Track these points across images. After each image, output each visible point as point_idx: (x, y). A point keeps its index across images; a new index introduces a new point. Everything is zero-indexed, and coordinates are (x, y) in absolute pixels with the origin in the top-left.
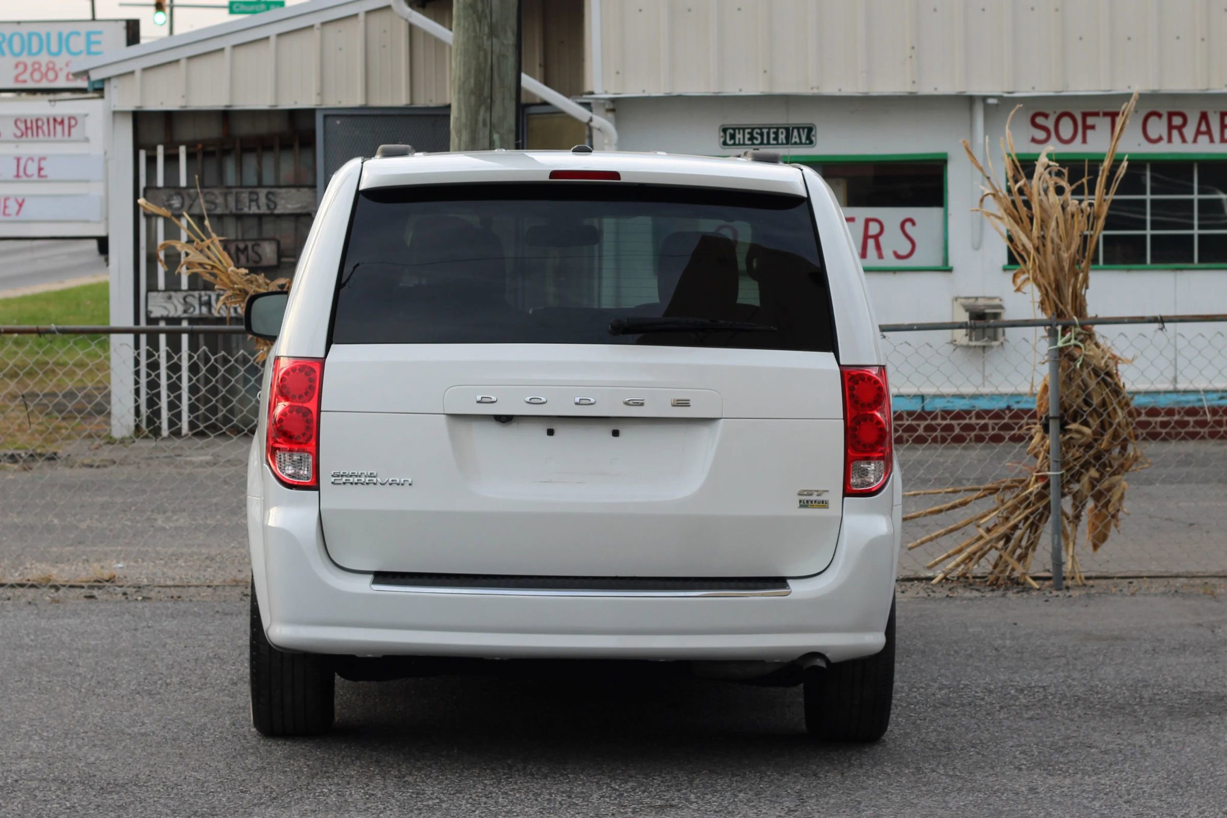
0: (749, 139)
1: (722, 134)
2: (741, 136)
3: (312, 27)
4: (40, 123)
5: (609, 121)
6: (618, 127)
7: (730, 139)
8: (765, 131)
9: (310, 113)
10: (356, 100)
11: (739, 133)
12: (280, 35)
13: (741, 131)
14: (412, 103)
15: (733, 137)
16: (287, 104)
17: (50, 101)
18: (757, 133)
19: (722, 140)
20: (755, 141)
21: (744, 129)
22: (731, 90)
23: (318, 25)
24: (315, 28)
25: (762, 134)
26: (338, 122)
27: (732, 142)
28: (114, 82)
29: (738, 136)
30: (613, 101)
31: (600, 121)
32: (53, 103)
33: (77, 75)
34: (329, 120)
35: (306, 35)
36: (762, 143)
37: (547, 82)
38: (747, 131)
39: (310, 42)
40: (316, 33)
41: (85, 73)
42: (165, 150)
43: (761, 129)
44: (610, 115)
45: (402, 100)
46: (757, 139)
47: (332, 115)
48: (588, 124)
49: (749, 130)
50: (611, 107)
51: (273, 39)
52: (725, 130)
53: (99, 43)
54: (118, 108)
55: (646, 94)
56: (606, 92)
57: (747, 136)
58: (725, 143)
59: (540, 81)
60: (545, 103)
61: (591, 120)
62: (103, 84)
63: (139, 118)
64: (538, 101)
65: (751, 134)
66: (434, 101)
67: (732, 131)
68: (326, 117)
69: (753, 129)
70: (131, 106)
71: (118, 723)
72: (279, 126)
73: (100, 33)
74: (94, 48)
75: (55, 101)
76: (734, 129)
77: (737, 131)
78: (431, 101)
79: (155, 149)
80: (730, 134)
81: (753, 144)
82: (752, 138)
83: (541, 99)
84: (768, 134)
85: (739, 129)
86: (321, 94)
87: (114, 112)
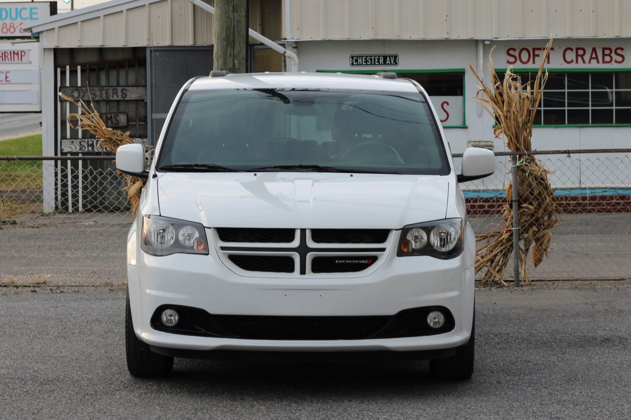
0: (365, 62)
1: (351, 59)
2: (361, 60)
3: (144, 5)
4: (6, 54)
5: (295, 53)
6: (298, 56)
7: (355, 62)
8: (373, 58)
9: (144, 49)
10: (167, 43)
11: (360, 59)
12: (128, 10)
13: (361, 58)
14: (194, 44)
15: (357, 61)
16: (132, 44)
17: (12, 43)
18: (369, 59)
19: (351, 62)
20: (368, 63)
21: (362, 57)
22: (356, 37)
23: (147, 5)
24: (146, 6)
25: (371, 60)
26: (158, 54)
27: (356, 63)
28: (44, 34)
29: (359, 60)
30: (296, 43)
31: (290, 53)
33: (25, 30)
34: (153, 53)
35: (141, 10)
36: (371, 64)
37: (263, 34)
38: (363, 58)
39: (144, 13)
40: (147, 9)
41: (30, 29)
42: (70, 68)
43: (371, 57)
44: (295, 50)
45: (189, 42)
46: (369, 62)
47: (154, 50)
48: (283, 54)
49: (365, 58)
50: (295, 46)
51: (124, 12)
52: (352, 58)
53: (36, 13)
54: (46, 47)
55: (313, 39)
56: (293, 39)
57: (364, 60)
58: (353, 64)
59: (260, 33)
60: (262, 44)
61: (285, 52)
62: (39, 35)
63: (57, 52)
64: (259, 43)
65: (366, 59)
66: (206, 43)
67: (356, 58)
68: (151, 51)
69: (367, 57)
70: (53, 46)
71: (48, 352)
72: (128, 56)
73: (37, 8)
74: (34, 16)
75: (14, 43)
76: (357, 57)
77: (359, 58)
78: (204, 43)
79: (65, 67)
80: (355, 59)
81: (367, 64)
82: (366, 61)
83: (260, 42)
84: (374, 59)
85: (360, 57)
86: (149, 40)
87: (44, 49)
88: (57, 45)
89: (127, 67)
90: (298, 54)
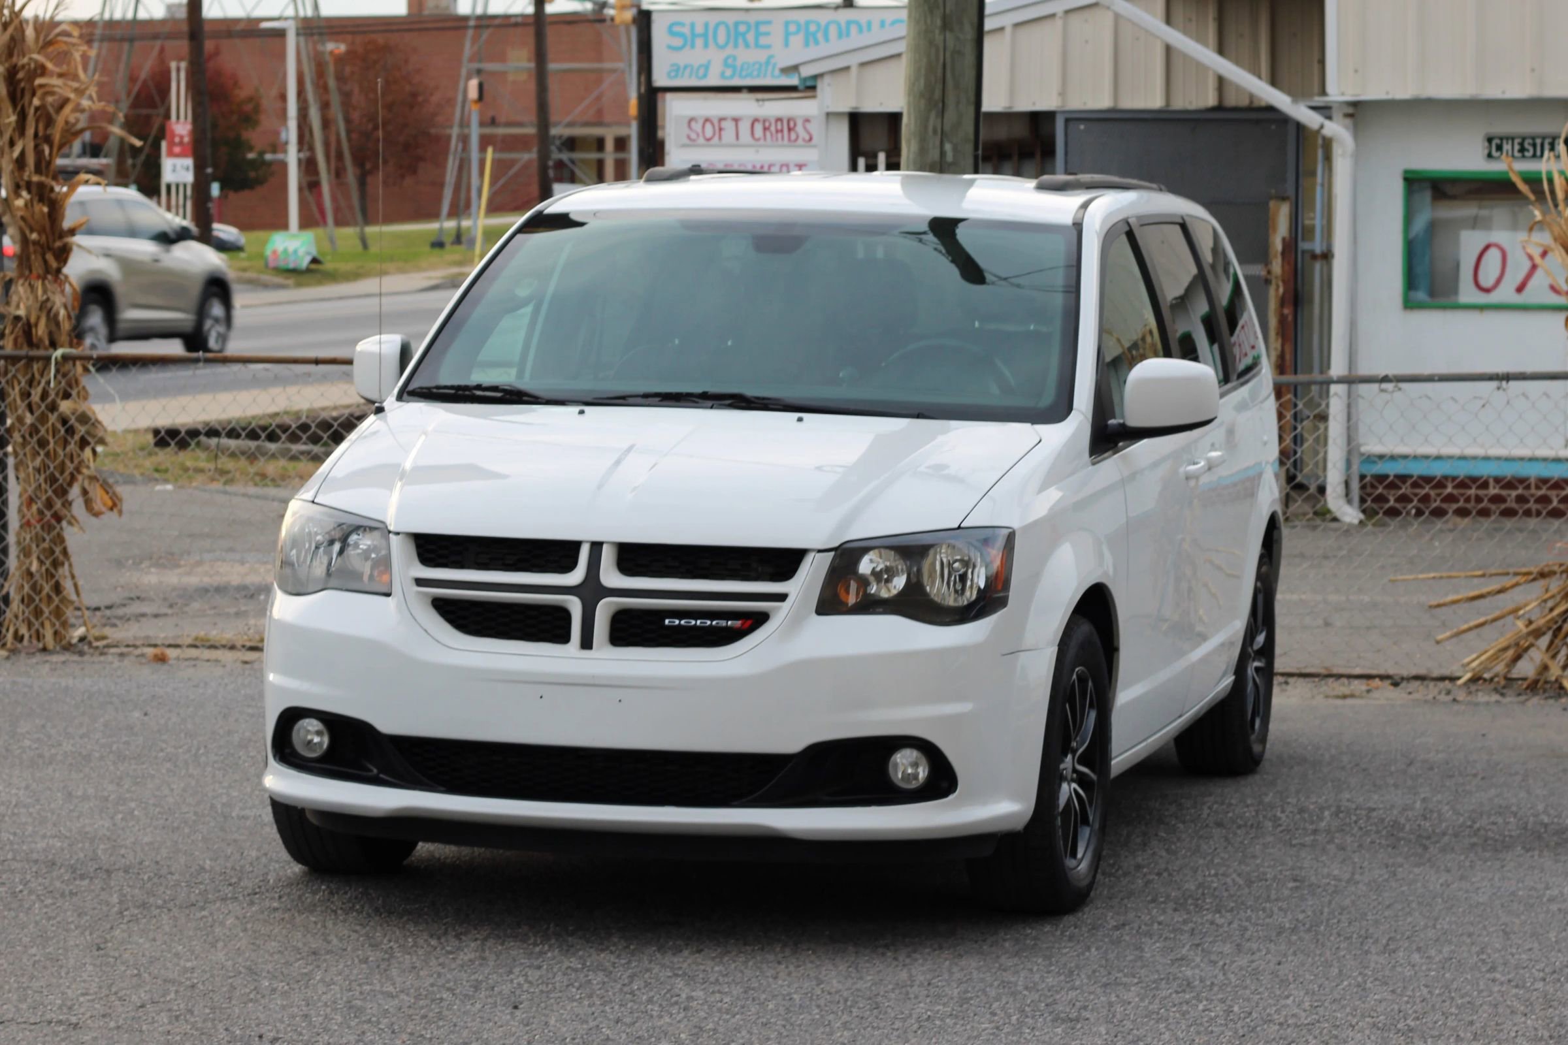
0: (1519, 151)
1: (1486, 144)
2: (1509, 147)
3: (1053, 16)
5: (1346, 127)
6: (1356, 136)
7: (1496, 152)
8: (1538, 141)
9: (1050, 116)
10: (1103, 101)
11: (1507, 144)
12: (1017, 25)
13: (1510, 142)
14: (1167, 105)
15: (1499, 148)
16: (1025, 105)
17: (758, 100)
18: (1529, 144)
19: (1486, 152)
20: (1526, 154)
21: (1513, 139)
22: (1493, 91)
23: (1060, 14)
24: (1057, 16)
25: (1534, 145)
26: (1082, 127)
27: (1499, 154)
28: (827, 79)
29: (1505, 147)
30: (1355, 104)
31: (1336, 129)
32: (761, 103)
33: (786, 71)
34: (1071, 125)
35: (1046, 26)
36: (1534, 156)
37: (1274, 82)
38: (1516, 141)
39: (1050, 35)
40: (1059, 23)
41: (795, 68)
42: (888, 157)
43: (1533, 138)
44: (1348, 121)
45: (1155, 101)
46: (1528, 151)
47: (1074, 119)
49: (1520, 140)
50: (1350, 110)
51: (1008, 30)
52: (1490, 140)
54: (832, 109)
55: (1390, 97)
56: (1343, 94)
57: (1517, 147)
58: (1490, 156)
59: (1266, 82)
60: (1271, 109)
61: (1322, 127)
62: (815, 81)
63: (856, 120)
64: (1263, 104)
65: (1522, 144)
67: (1499, 142)
68: (1067, 121)
69: (1524, 139)
70: (846, 106)
72: (1021, 131)
75: (763, 100)
76: (1501, 139)
77: (1505, 142)
78: (1191, 103)
79: (875, 156)
80: (1496, 143)
81: (1524, 156)
82: (1522, 150)
83: (1267, 103)
84: (1542, 146)
85: (1507, 139)
86: (1062, 94)
87: (828, 115)
88: (854, 105)
89: (1016, 158)
90: (1356, 132)
